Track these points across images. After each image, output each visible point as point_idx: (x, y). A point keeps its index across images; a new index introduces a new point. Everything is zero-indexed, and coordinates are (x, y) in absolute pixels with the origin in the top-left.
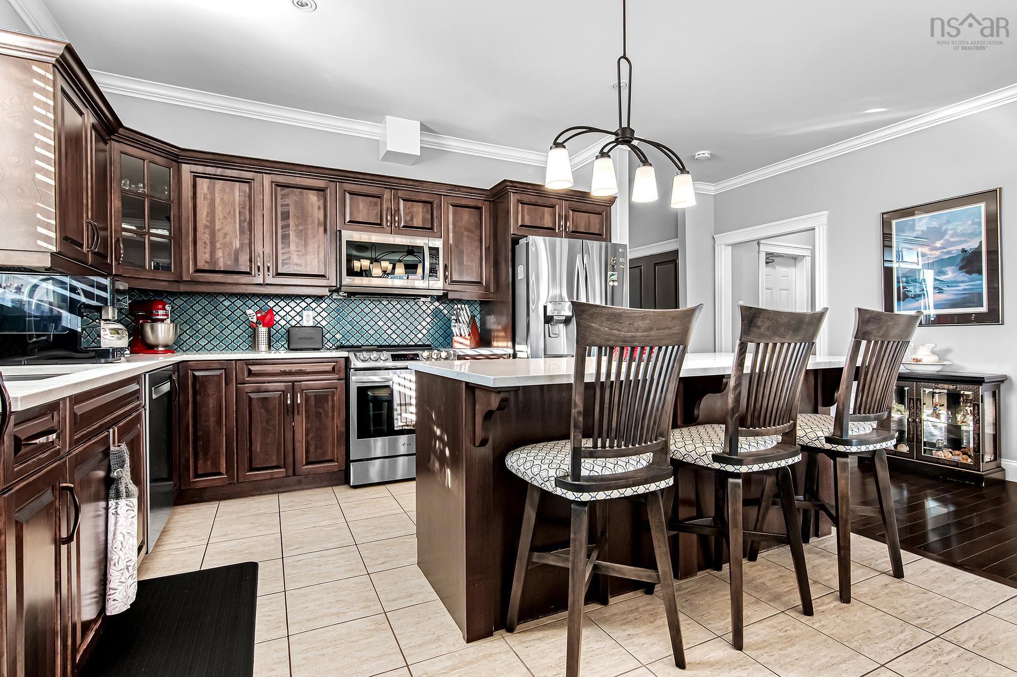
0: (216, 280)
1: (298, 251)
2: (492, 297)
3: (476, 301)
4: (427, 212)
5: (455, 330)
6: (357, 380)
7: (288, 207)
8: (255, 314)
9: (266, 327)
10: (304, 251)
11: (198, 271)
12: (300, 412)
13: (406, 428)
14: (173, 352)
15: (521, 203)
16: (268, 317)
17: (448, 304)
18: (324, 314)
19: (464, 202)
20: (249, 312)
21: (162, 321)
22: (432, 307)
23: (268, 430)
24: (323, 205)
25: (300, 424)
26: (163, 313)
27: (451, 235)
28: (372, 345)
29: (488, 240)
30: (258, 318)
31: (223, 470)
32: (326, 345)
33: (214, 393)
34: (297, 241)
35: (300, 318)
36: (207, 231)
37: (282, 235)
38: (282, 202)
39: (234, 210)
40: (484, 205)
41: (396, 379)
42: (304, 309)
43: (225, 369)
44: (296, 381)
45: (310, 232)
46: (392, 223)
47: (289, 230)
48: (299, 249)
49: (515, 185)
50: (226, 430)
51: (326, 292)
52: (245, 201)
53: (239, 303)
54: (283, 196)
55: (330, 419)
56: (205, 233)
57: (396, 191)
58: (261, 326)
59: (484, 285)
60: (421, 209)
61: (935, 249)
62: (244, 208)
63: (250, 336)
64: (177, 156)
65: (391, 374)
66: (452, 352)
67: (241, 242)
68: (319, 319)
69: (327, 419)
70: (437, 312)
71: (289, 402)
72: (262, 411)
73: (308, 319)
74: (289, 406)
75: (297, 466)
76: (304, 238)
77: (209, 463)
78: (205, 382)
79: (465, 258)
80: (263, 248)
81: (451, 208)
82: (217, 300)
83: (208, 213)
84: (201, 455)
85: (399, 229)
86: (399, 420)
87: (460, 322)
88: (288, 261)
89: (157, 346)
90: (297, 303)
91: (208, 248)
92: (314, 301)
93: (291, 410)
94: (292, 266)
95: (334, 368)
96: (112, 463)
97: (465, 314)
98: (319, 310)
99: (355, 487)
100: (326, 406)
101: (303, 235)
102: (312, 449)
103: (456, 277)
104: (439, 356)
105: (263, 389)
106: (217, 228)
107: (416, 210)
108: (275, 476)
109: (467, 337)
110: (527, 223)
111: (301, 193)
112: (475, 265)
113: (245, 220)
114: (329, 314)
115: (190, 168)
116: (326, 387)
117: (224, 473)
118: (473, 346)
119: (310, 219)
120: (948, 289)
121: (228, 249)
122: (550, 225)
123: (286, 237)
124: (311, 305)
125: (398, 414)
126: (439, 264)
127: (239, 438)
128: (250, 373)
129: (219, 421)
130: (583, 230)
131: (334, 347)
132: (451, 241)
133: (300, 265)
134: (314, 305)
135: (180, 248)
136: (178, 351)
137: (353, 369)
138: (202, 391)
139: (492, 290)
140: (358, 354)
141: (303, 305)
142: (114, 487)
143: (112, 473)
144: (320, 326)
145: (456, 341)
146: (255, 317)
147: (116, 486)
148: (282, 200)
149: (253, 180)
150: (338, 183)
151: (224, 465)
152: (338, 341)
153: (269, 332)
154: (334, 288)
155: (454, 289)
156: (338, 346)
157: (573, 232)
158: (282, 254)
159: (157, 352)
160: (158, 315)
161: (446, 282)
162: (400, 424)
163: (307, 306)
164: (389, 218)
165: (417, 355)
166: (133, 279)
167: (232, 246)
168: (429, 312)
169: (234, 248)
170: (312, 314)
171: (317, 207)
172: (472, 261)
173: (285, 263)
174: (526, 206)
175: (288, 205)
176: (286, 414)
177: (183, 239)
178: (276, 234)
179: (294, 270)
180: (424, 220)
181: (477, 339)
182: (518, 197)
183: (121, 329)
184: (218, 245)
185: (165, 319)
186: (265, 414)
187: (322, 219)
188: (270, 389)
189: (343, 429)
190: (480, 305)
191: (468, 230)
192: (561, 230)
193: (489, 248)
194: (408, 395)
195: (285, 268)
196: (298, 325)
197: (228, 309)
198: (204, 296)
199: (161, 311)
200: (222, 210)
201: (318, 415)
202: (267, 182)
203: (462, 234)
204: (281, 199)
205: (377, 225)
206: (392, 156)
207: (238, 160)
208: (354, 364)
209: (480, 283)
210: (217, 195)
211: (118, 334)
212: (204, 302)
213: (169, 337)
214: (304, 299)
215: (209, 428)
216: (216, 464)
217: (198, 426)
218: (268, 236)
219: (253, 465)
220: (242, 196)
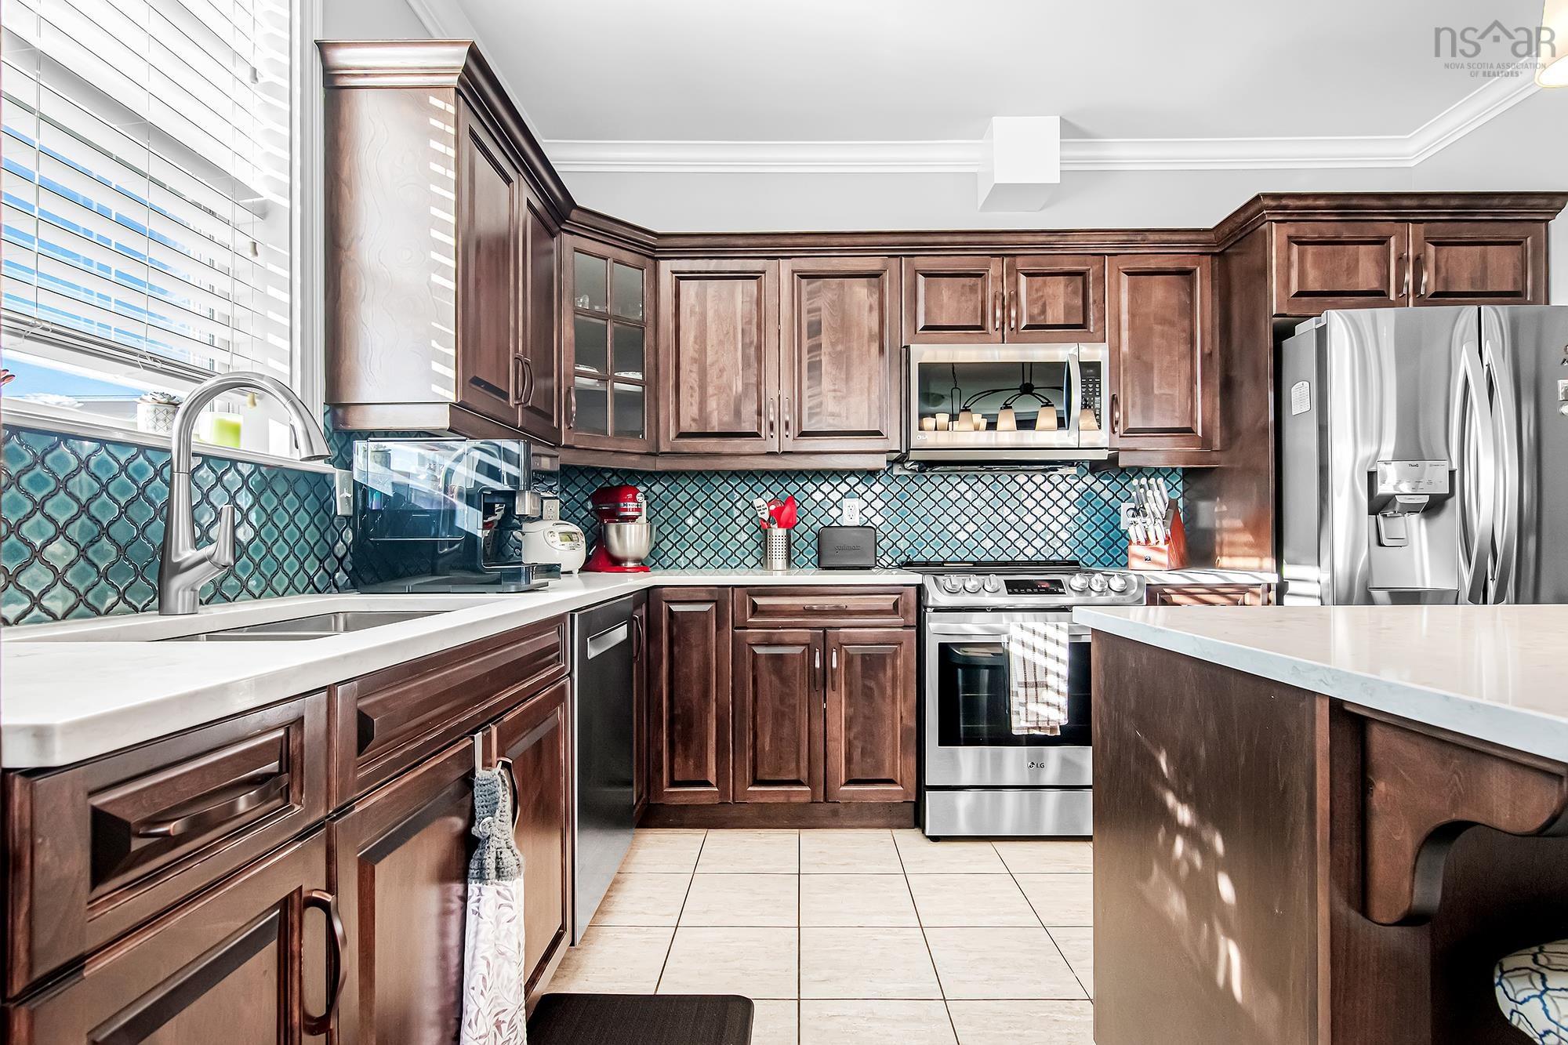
0: (708, 450)
1: (835, 391)
2: (1219, 460)
3: (1174, 470)
4: (1075, 292)
5: (1135, 532)
6: (939, 629)
7: (818, 313)
8: (766, 506)
9: (784, 527)
10: (845, 390)
11: (681, 435)
12: (837, 685)
13: (1037, 732)
14: (646, 570)
15: (1296, 243)
16: (787, 510)
17: (1114, 479)
18: (878, 504)
19: (1153, 263)
20: (758, 502)
21: (633, 519)
22: (1081, 486)
23: (783, 714)
24: (877, 303)
25: (838, 706)
26: (634, 507)
27: (1125, 335)
28: (962, 562)
29: (1208, 339)
30: (771, 513)
31: (712, 778)
32: (881, 561)
33: (699, 642)
34: (834, 373)
35: (839, 512)
36: (695, 368)
37: (809, 363)
38: (810, 304)
39: (735, 328)
40: (1199, 265)
41: (1015, 632)
42: (844, 496)
43: (716, 601)
44: (831, 628)
45: (855, 354)
46: (1003, 323)
47: (820, 355)
48: (837, 387)
49: (1284, 202)
50: (717, 708)
51: (880, 462)
52: (751, 310)
53: (743, 488)
54: (812, 295)
55: (888, 701)
56: (691, 371)
57: (1012, 259)
58: (776, 526)
59: (1200, 434)
60: (1062, 287)
62: (750, 322)
63: (760, 544)
64: (653, 248)
65: (1005, 621)
66: (1135, 579)
67: (744, 382)
68: (869, 512)
69: (884, 701)
70: (1090, 495)
71: (817, 665)
72: (773, 678)
73: (851, 513)
74: (817, 672)
75: (830, 785)
76: (845, 367)
77: (691, 763)
78: (686, 622)
79: (1156, 379)
80: (778, 390)
81: (1125, 278)
82: (711, 483)
83: (696, 338)
84: (679, 748)
85: (1017, 333)
86: (1023, 716)
87: (1145, 515)
88: (818, 410)
89: (625, 560)
90: (833, 485)
91: (696, 395)
92: (861, 481)
93: (821, 681)
94: (824, 418)
95: (896, 604)
96: (477, 803)
97: (1158, 496)
98: (869, 496)
99: (935, 839)
100: (881, 675)
101: (843, 360)
102: (857, 755)
103: (1135, 422)
104: (1106, 587)
105: (775, 639)
106: (709, 361)
107: (1051, 292)
108: (794, 799)
109: (1162, 545)
110: (1313, 285)
111: (842, 285)
112: (1179, 392)
113: (752, 343)
114: (886, 504)
115: (671, 266)
116: (881, 641)
117: (714, 783)
118: (1174, 564)
119: (855, 331)
121: (725, 395)
122: (1374, 285)
123: (815, 366)
124: (855, 488)
125: (1021, 704)
126: (1100, 395)
127: (736, 725)
128: (756, 610)
129: (706, 693)
130: (1465, 287)
131: (894, 564)
132: (1125, 348)
133: (839, 415)
134: (861, 488)
135: (657, 399)
136: (656, 568)
137: (931, 607)
138: (682, 638)
139: (1217, 443)
140: (940, 578)
141: (844, 488)
142: (478, 856)
143: (477, 824)
144: (872, 525)
145: (1135, 556)
146: (767, 511)
147: (480, 854)
148: (809, 302)
149: (764, 272)
150: (903, 258)
151: (714, 770)
152: (902, 552)
153: (788, 536)
154: (896, 455)
155: (1131, 446)
156: (902, 562)
157: (1436, 295)
158: (809, 397)
159: (624, 570)
160: (626, 510)
161: (1114, 432)
162: (1023, 724)
163: (850, 490)
164: (998, 313)
165: (1059, 583)
166: (590, 452)
167: (731, 390)
168: (1073, 495)
169: (734, 393)
170: (858, 504)
171: (867, 308)
172: (1171, 385)
173: (814, 413)
174: (1310, 249)
175: (819, 309)
176: (812, 687)
177: (661, 385)
178: (800, 362)
179: (830, 425)
180: (1068, 310)
181: (1182, 550)
182: (1290, 229)
183: (575, 533)
184: (710, 390)
185: (637, 517)
186: (779, 686)
187: (876, 328)
188: (787, 639)
189: (913, 724)
190: (1183, 478)
191: (1163, 321)
192: (1405, 292)
193: (1210, 354)
194: (1041, 666)
195: (813, 422)
196: (835, 524)
197: (727, 499)
198: (694, 478)
199: (631, 503)
200: (717, 331)
201: (868, 693)
202: (786, 272)
203: (1151, 329)
204: (808, 300)
205: (976, 329)
206: (1002, 193)
207: (740, 241)
208: (934, 599)
209: (1190, 430)
210: (709, 305)
211: (572, 540)
212: (692, 488)
213: (641, 546)
214: (846, 478)
215: (691, 702)
216: (702, 765)
217: (676, 699)
218: (787, 369)
219: (758, 776)
220: (747, 302)
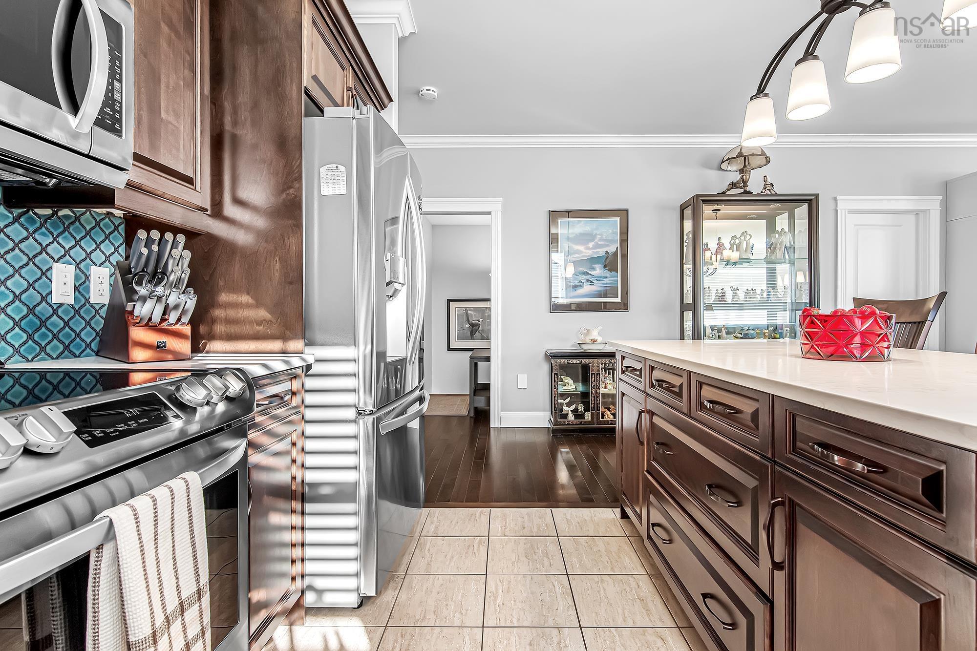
29: (206, 78)
59: (198, 189)
61: (588, 248)
79: (163, 97)
103: (141, 146)
112: (183, 128)
120: (597, 282)
126: (121, 80)
139: (208, 206)
155: (136, 180)
172: (177, 115)
191: (170, 24)
193: (205, 98)
203: (158, 24)
209: (191, 181)
